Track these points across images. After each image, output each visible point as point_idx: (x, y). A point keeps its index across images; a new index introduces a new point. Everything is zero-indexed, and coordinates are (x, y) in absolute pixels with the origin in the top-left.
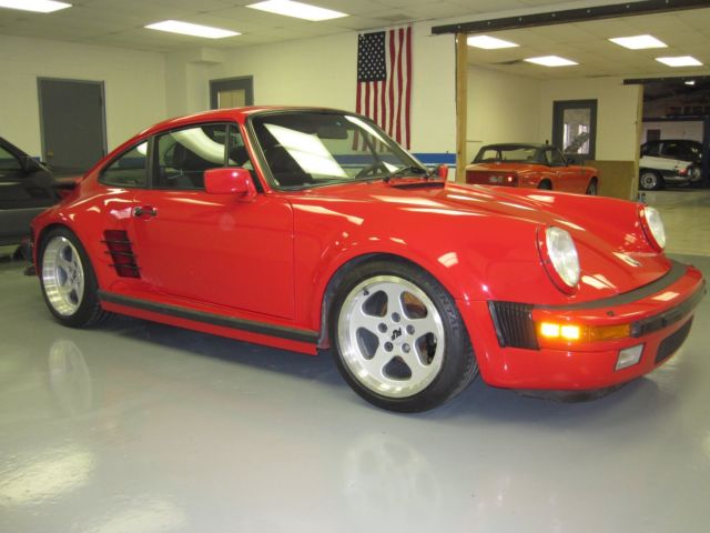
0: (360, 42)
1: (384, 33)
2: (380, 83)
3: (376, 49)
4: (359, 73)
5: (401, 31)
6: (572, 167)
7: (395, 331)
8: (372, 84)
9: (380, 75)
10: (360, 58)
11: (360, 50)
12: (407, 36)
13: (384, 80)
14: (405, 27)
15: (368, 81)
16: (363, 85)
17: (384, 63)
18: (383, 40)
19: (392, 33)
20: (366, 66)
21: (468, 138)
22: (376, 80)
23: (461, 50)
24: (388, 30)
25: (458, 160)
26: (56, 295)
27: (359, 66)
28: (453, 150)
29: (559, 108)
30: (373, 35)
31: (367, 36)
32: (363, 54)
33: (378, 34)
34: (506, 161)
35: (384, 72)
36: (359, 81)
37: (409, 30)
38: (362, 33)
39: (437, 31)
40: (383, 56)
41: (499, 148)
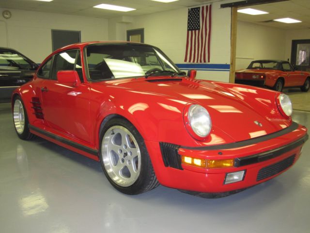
0: (189, 12)
1: (199, 8)
2: (197, 31)
3: (196, 15)
4: (188, 27)
5: (207, 7)
6: (296, 71)
7: (125, 153)
8: (194, 31)
9: (197, 27)
10: (189, 20)
11: (189, 16)
12: (209, 9)
13: (199, 29)
14: (209, 5)
15: (192, 30)
16: (190, 32)
17: (199, 22)
18: (199, 11)
19: (203, 7)
20: (192, 23)
21: (236, 57)
22: (195, 30)
23: (234, 15)
24: (201, 6)
25: (231, 67)
26: (18, 124)
27: (188, 23)
28: (229, 63)
29: (295, 43)
30: (194, 9)
31: (192, 9)
32: (190, 18)
33: (197, 8)
34: (265, 68)
35: (199, 26)
36: (188, 30)
37: (211, 6)
38: (190, 8)
39: (223, 6)
40: (199, 18)
41: (261, 62)
